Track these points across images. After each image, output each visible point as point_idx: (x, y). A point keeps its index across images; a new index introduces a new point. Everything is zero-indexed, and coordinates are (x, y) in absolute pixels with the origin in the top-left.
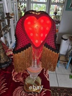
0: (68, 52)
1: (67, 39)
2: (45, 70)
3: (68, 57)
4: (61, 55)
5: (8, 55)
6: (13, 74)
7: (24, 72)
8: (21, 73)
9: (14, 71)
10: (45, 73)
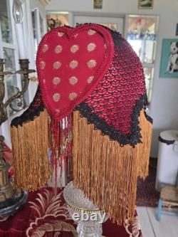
1: (174, 141)
4: (163, 183)
7: (65, 230)
8: (54, 232)
9: (34, 226)
10: (130, 229)
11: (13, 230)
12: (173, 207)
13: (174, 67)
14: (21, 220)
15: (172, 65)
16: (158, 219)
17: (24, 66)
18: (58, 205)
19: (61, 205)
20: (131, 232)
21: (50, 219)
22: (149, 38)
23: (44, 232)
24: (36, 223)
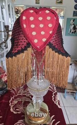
0: (74, 79)
1: (72, 64)
2: (54, 96)
3: (75, 84)
5: (4, 81)
6: (11, 104)
7: (26, 100)
8: (22, 101)
9: (12, 99)
10: (54, 99)
11: (4, 101)
12: (71, 92)
13: (72, 31)
14: (7, 97)
15: (71, 30)
16: (64, 97)
17: (7, 29)
18: (23, 90)
19: (24, 91)
20: (55, 101)
21: (19, 96)
22: (61, 18)
23: (17, 102)
24: (13, 98)
